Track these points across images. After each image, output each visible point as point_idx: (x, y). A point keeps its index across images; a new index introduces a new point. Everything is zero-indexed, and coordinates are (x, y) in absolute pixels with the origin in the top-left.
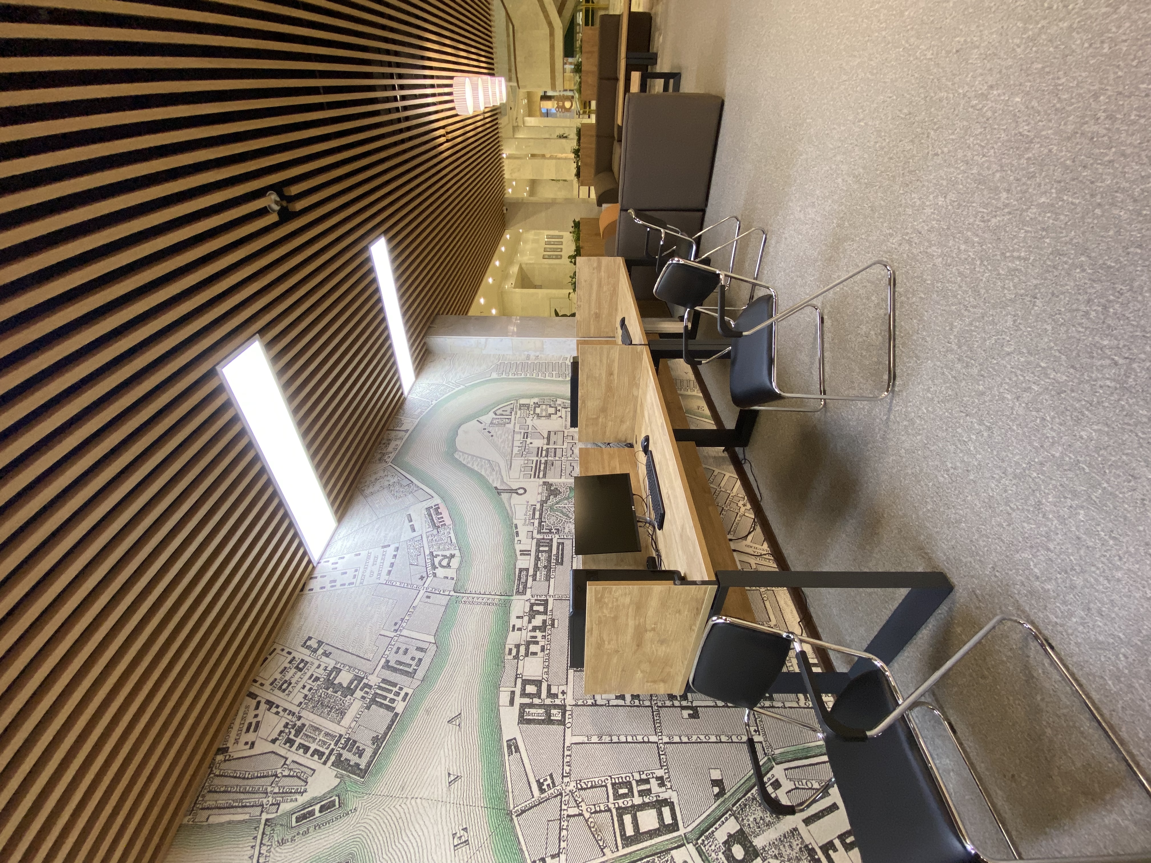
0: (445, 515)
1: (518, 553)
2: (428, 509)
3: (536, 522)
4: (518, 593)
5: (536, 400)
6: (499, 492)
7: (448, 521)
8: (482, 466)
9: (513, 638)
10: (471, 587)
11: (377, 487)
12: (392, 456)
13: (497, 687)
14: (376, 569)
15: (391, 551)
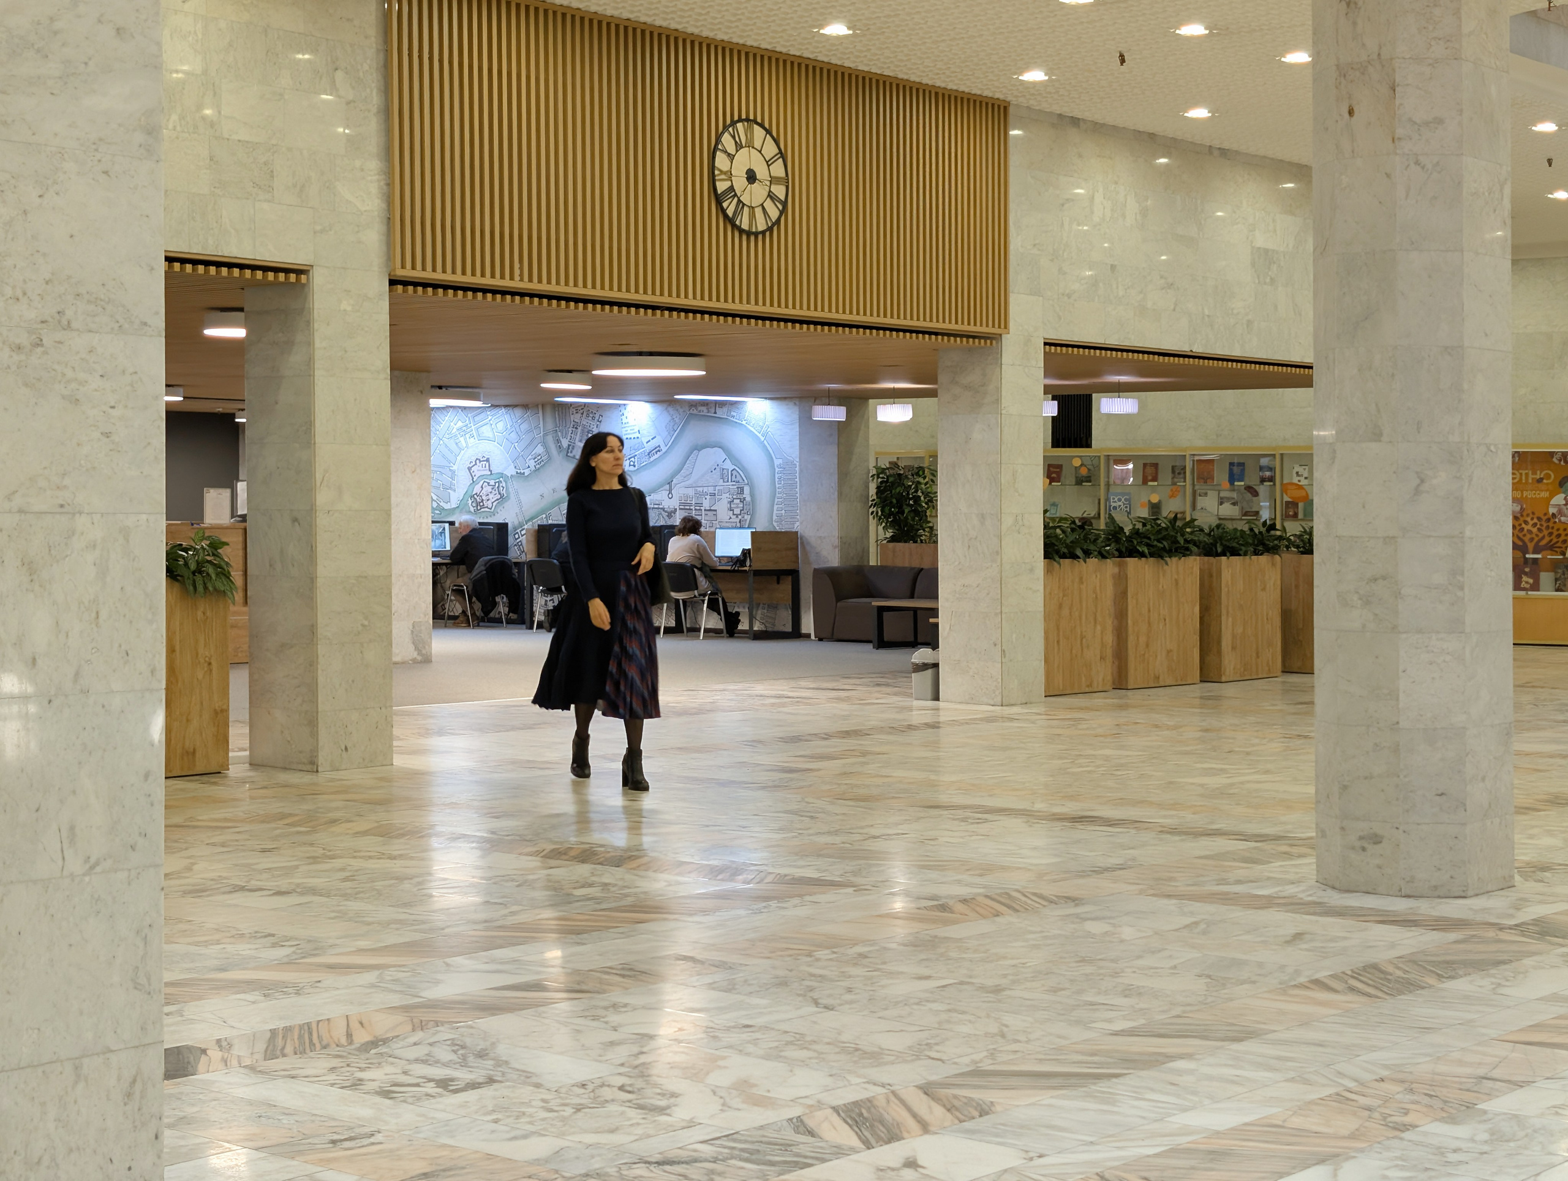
2: (659, 446)
6: (669, 483)
8: (688, 469)
12: (695, 412)
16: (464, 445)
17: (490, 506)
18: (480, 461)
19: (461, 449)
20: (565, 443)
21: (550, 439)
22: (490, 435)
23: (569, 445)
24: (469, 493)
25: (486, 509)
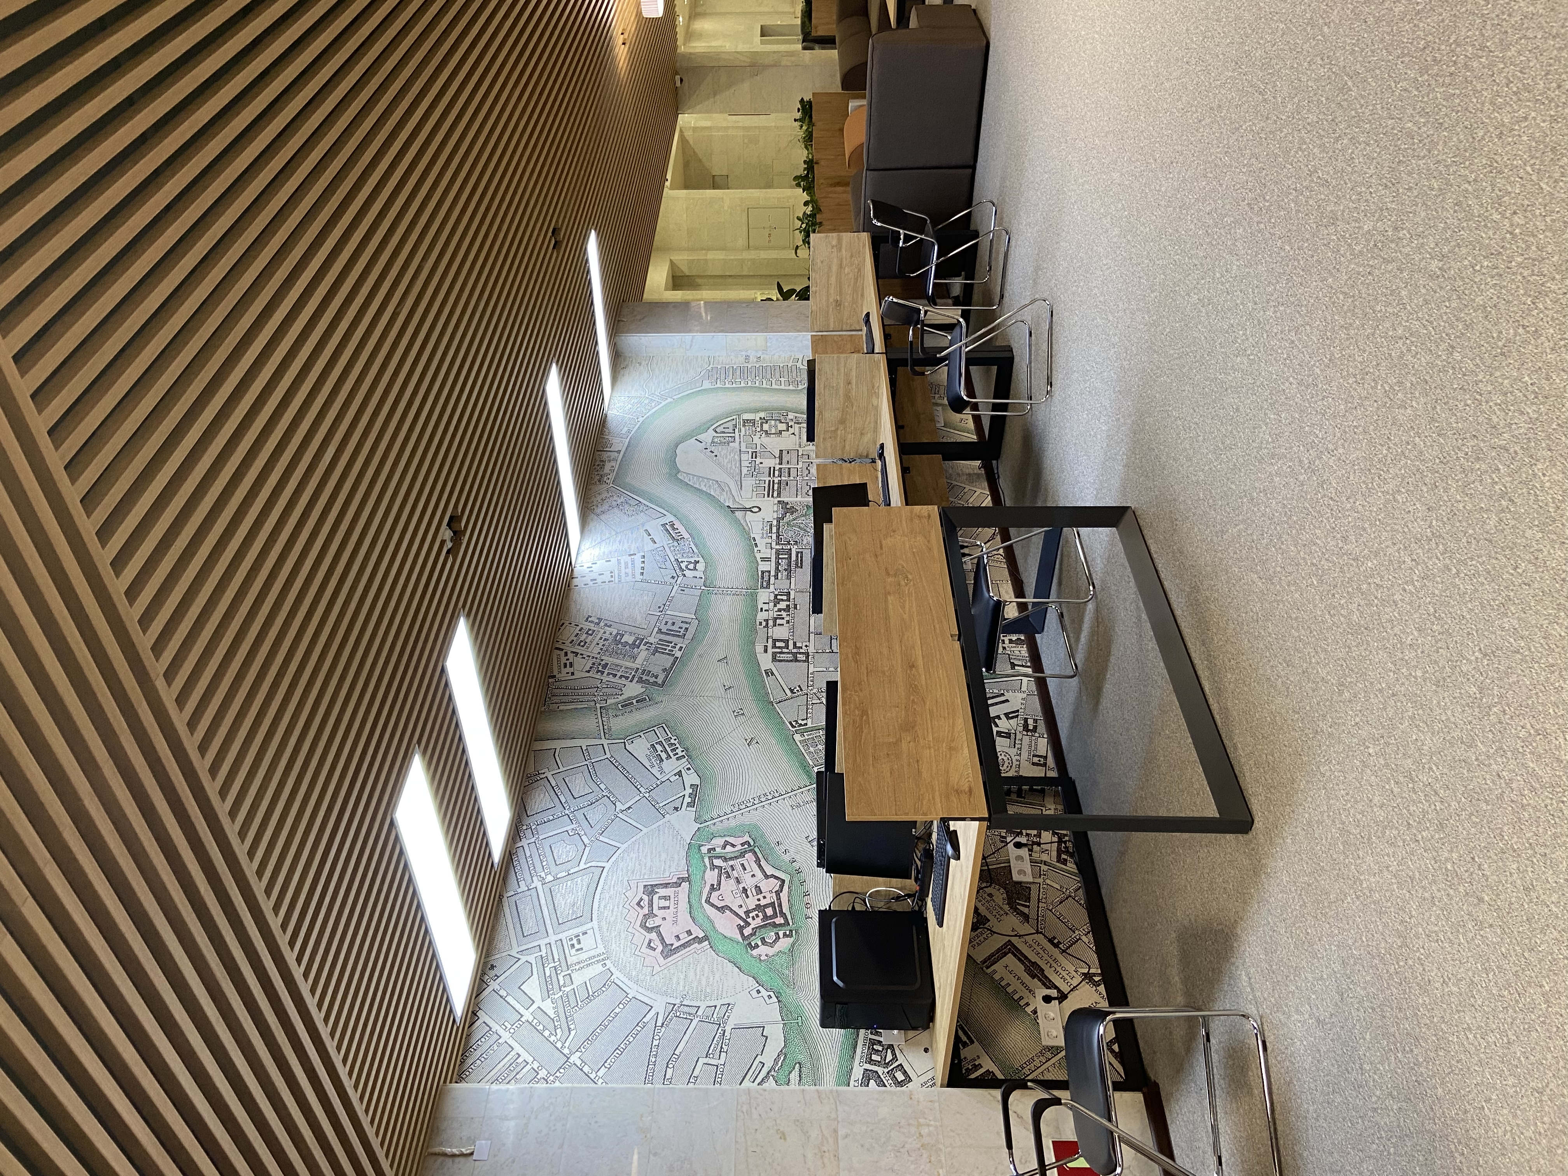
0: (682, 529)
1: (759, 560)
2: (664, 525)
3: (774, 536)
4: (762, 587)
5: (762, 415)
6: (732, 510)
7: (686, 535)
8: (710, 486)
9: (761, 616)
10: (718, 583)
11: (606, 507)
12: (612, 476)
13: (753, 643)
14: (629, 571)
15: (638, 559)
16: (599, 968)
17: (774, 884)
18: (651, 914)
19: (608, 983)
20: (633, 689)
21: (620, 723)
22: (582, 882)
23: (640, 680)
24: (738, 951)
25: (784, 895)
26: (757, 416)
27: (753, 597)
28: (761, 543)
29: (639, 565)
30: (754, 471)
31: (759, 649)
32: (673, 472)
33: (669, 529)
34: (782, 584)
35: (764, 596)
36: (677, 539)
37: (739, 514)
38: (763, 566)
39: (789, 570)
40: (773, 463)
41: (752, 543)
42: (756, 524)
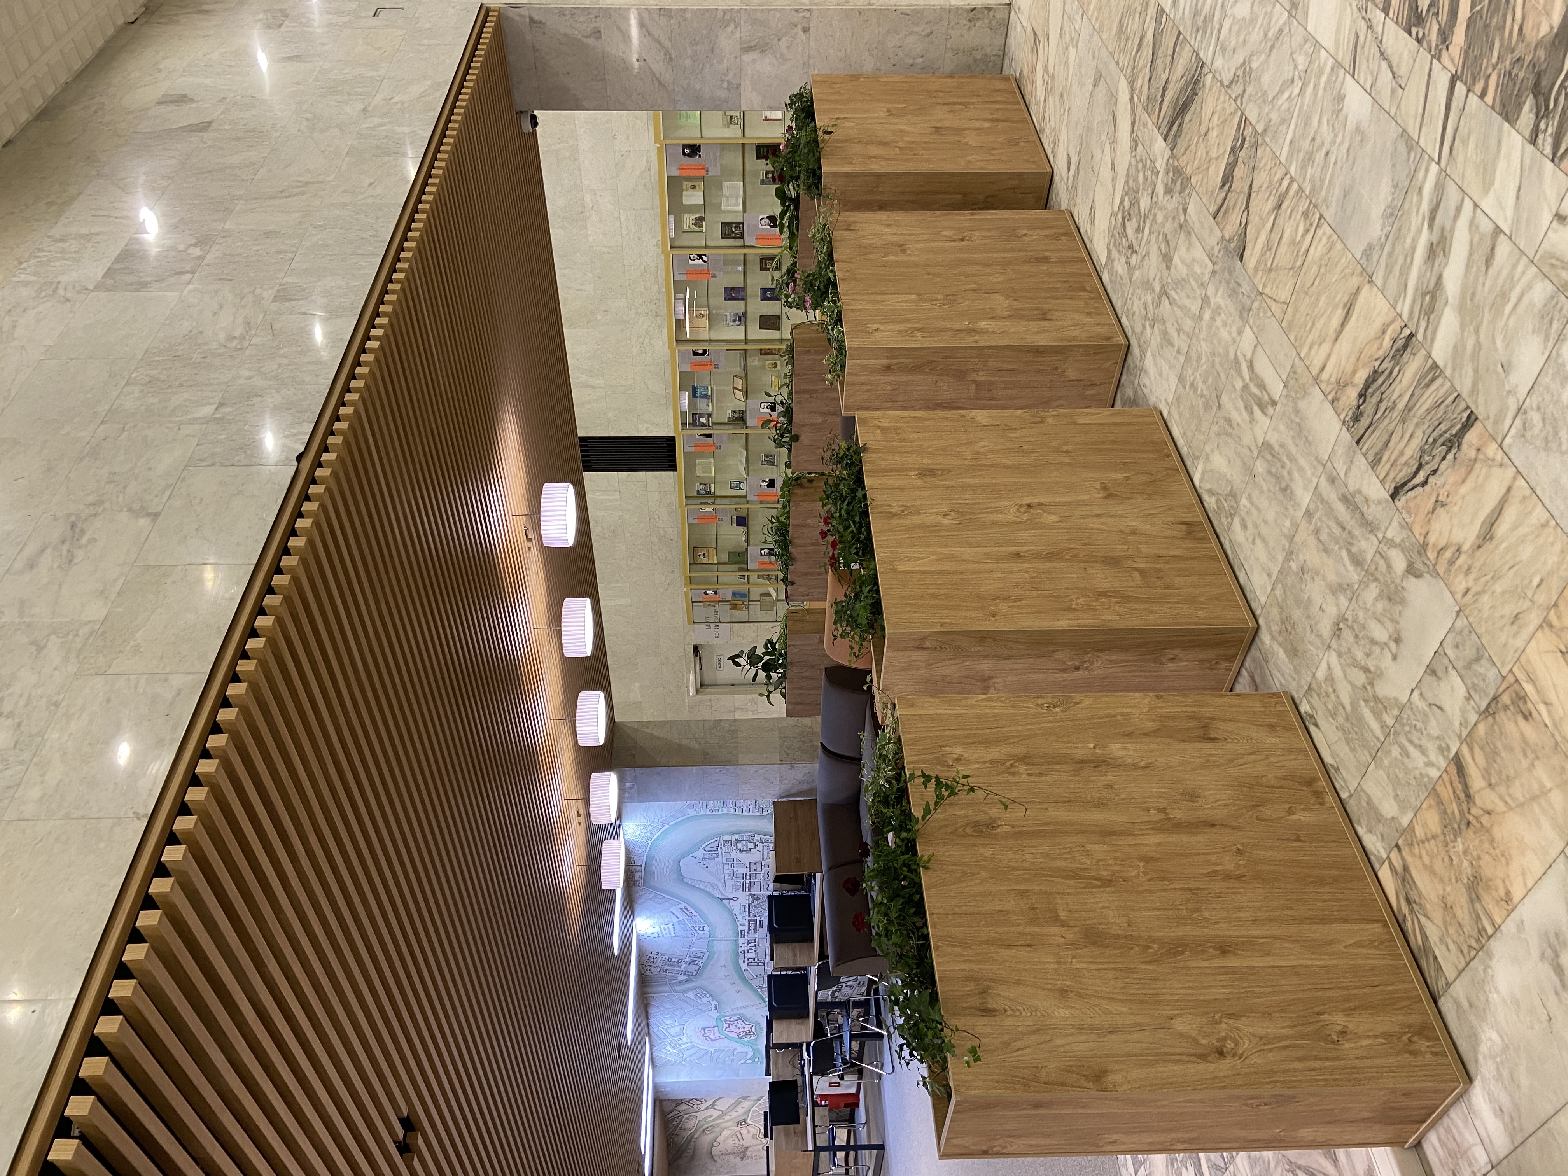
0: (692, 911)
1: (739, 925)
2: (681, 909)
3: (747, 913)
4: (741, 937)
5: (737, 837)
6: (720, 899)
7: (696, 914)
8: (706, 886)
9: (741, 950)
10: (717, 936)
11: (643, 900)
13: (738, 960)
14: (667, 932)
15: (670, 925)
16: (689, 1044)
17: (750, 1026)
18: (705, 1034)
19: (694, 1047)
21: (679, 988)
22: (678, 1028)
23: (685, 974)
24: (737, 1040)
25: (753, 1028)
26: (732, 838)
27: (737, 942)
28: (740, 917)
29: (672, 930)
30: (733, 876)
31: (741, 962)
32: (681, 878)
33: (684, 910)
34: (752, 935)
35: (742, 941)
36: (691, 916)
37: (725, 902)
38: (741, 928)
39: (755, 929)
40: (745, 870)
41: (734, 917)
42: (736, 907)
